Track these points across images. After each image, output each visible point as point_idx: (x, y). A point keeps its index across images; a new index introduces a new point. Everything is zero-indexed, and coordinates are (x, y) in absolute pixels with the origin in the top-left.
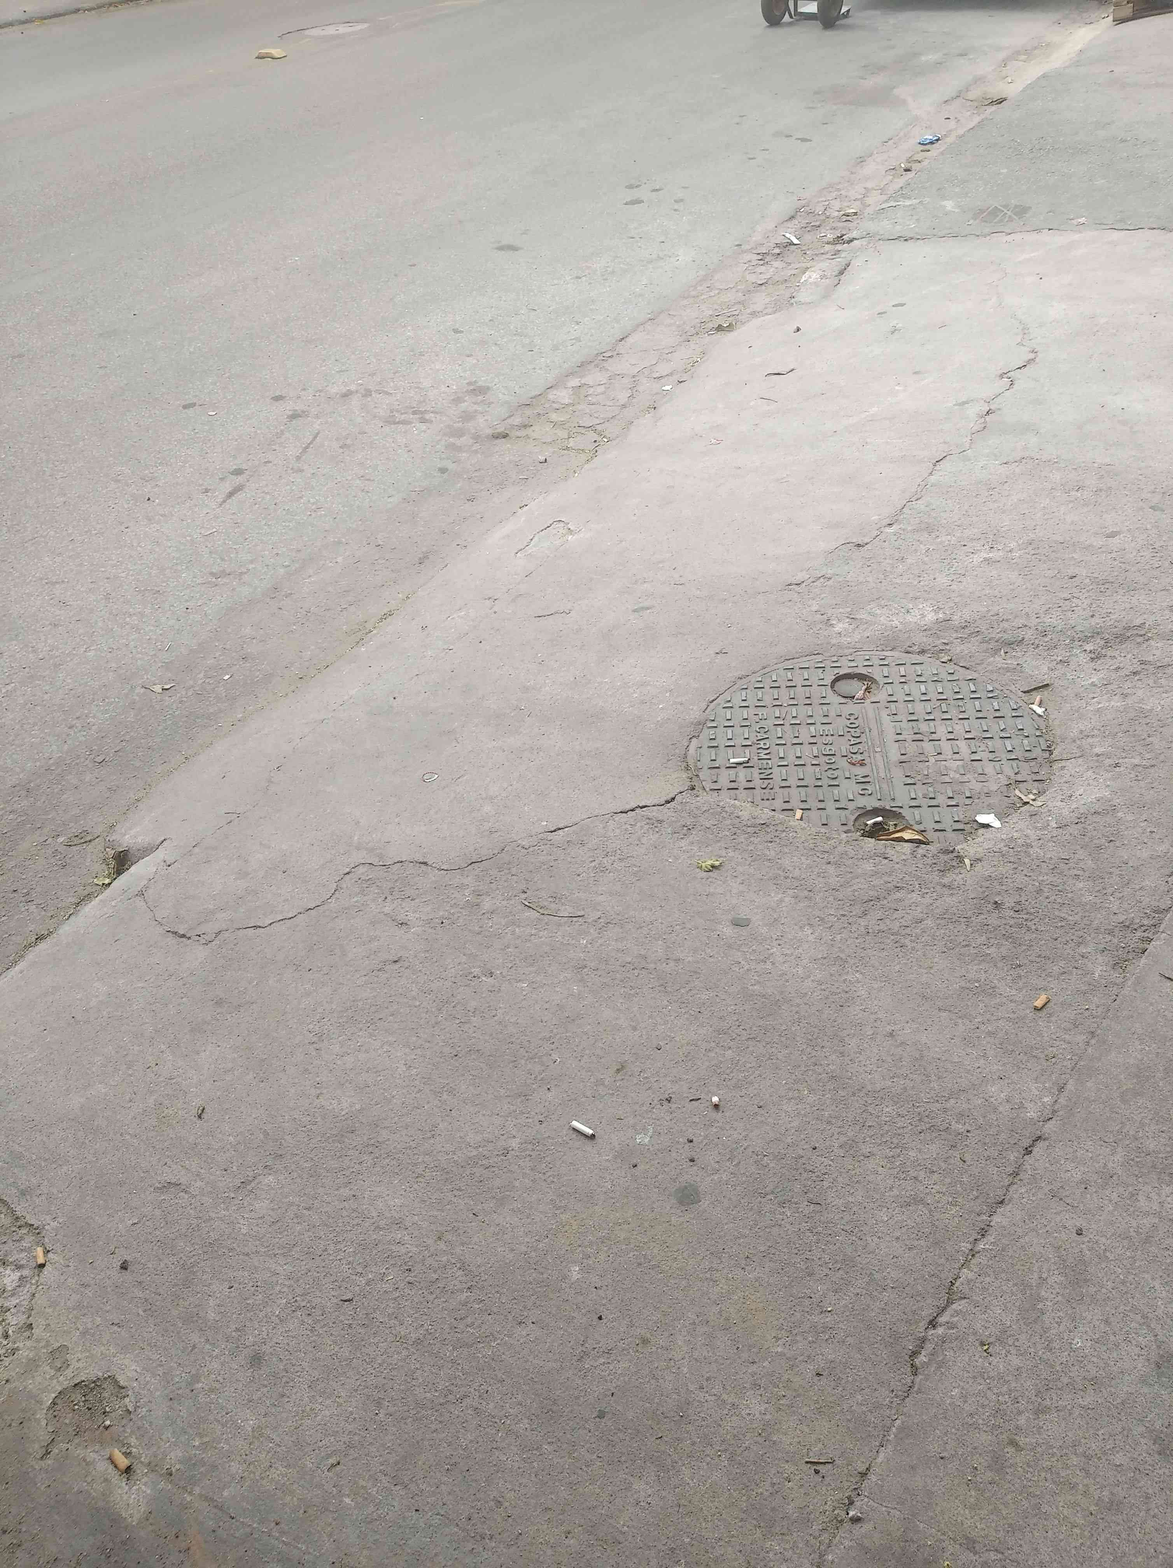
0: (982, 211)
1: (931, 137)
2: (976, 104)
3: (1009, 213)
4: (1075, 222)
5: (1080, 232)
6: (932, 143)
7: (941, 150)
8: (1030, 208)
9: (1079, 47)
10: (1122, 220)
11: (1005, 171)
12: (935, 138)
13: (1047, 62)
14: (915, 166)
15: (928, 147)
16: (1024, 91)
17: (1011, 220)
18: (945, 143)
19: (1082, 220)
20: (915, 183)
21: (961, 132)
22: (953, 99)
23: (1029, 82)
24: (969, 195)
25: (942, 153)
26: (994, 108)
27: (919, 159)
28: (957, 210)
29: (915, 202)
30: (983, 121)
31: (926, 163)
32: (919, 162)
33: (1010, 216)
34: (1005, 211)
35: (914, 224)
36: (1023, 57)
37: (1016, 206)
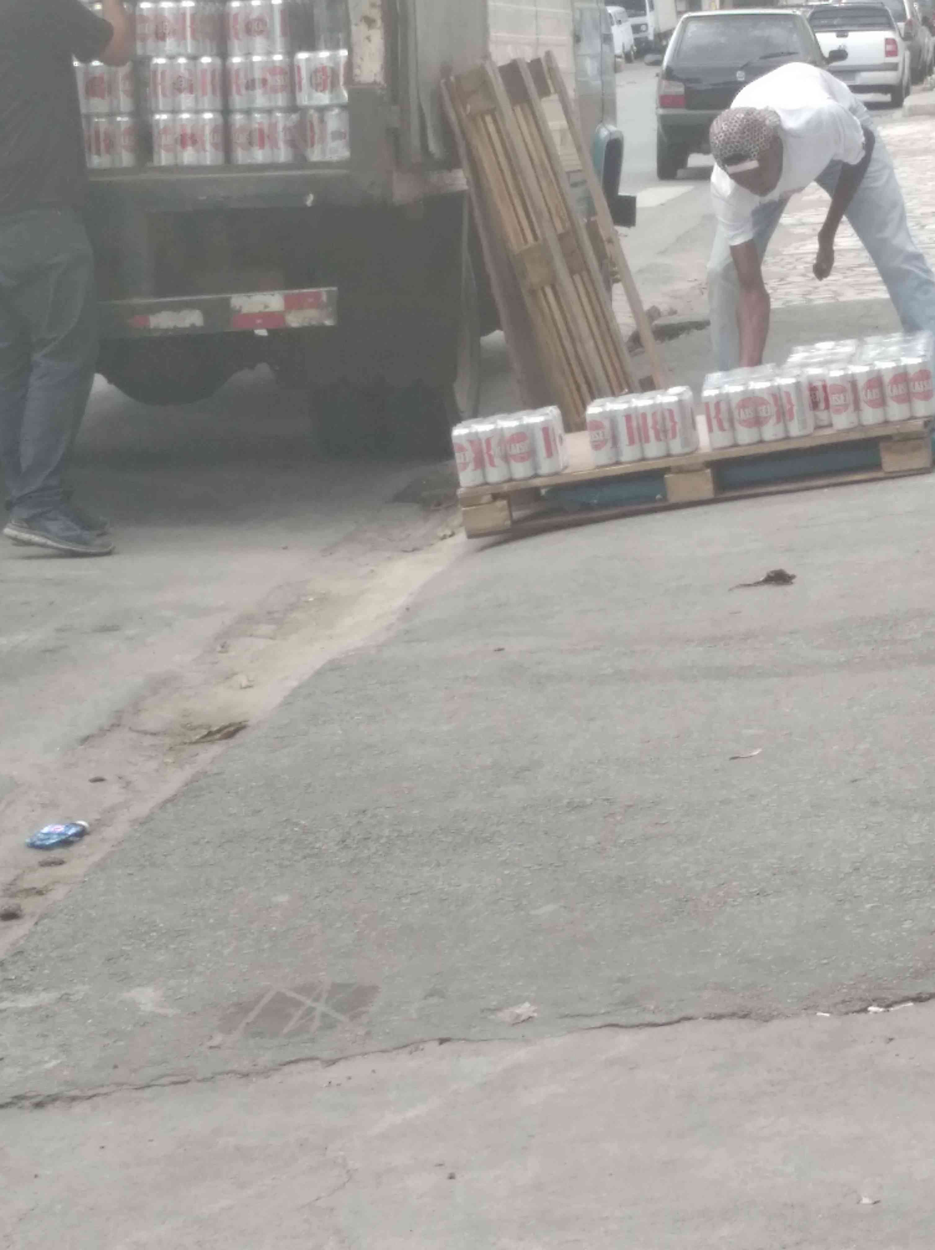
0: (243, 1008)
1: (61, 828)
2: (168, 741)
3: (321, 1007)
4: (505, 1015)
5: (526, 1041)
6: (66, 842)
7: (96, 858)
8: (374, 989)
9: (401, 601)
10: (628, 1002)
11: (282, 899)
12: (73, 831)
13: (331, 637)
14: (29, 905)
15: (57, 854)
16: (288, 702)
17: (329, 1025)
18: (103, 840)
19: (525, 1009)
20: (37, 949)
21: (141, 809)
22: (103, 732)
23: (295, 684)
24: (199, 968)
25: (101, 866)
26: (216, 749)
27: (39, 885)
28: (170, 1012)
29: (45, 997)
30: (195, 779)
31: (58, 894)
32: (40, 893)
33: (324, 1015)
34: (309, 1003)
35: (55, 1057)
36: (265, 629)
37: (336, 988)
